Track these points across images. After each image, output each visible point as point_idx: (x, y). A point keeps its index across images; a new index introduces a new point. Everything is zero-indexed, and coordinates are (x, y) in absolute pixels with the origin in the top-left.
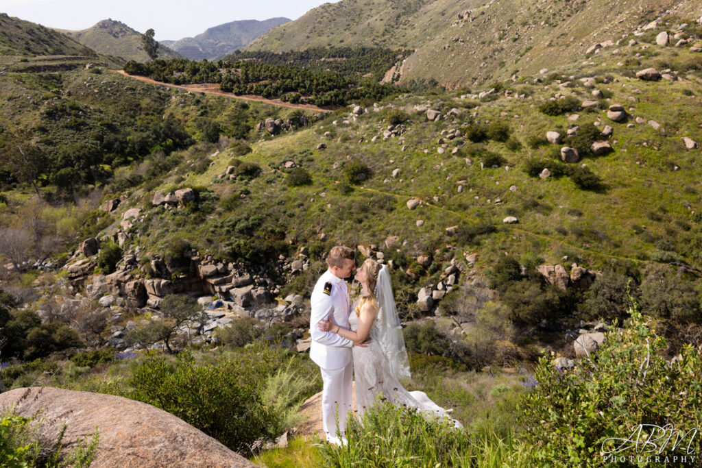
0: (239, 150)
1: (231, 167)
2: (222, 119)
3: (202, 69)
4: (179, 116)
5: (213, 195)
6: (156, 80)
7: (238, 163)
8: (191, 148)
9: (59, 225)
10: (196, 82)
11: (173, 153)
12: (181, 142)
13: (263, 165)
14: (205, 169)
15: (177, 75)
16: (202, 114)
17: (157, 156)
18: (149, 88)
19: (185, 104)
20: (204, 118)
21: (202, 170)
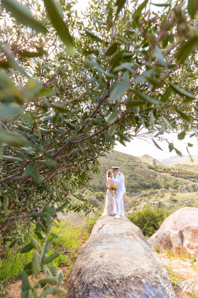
0: (173, 194)
1: (170, 198)
2: (170, 183)
3: (167, 170)
4: (159, 180)
5: (164, 205)
6: (155, 171)
7: (172, 198)
8: (160, 189)
9: (128, 201)
10: (165, 172)
11: (156, 190)
12: (158, 187)
13: (179, 200)
14: (163, 197)
15: (160, 170)
16: (165, 181)
17: (152, 190)
18: (152, 173)
19: (161, 178)
20: (165, 182)
21: (162, 197)
